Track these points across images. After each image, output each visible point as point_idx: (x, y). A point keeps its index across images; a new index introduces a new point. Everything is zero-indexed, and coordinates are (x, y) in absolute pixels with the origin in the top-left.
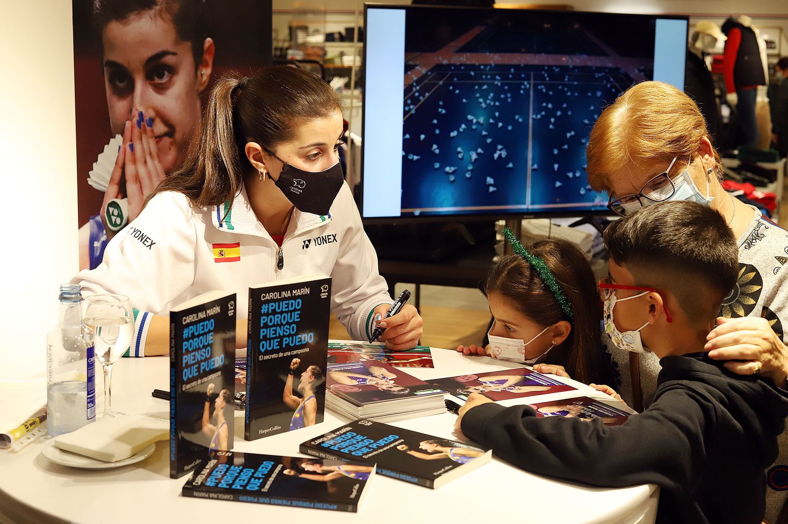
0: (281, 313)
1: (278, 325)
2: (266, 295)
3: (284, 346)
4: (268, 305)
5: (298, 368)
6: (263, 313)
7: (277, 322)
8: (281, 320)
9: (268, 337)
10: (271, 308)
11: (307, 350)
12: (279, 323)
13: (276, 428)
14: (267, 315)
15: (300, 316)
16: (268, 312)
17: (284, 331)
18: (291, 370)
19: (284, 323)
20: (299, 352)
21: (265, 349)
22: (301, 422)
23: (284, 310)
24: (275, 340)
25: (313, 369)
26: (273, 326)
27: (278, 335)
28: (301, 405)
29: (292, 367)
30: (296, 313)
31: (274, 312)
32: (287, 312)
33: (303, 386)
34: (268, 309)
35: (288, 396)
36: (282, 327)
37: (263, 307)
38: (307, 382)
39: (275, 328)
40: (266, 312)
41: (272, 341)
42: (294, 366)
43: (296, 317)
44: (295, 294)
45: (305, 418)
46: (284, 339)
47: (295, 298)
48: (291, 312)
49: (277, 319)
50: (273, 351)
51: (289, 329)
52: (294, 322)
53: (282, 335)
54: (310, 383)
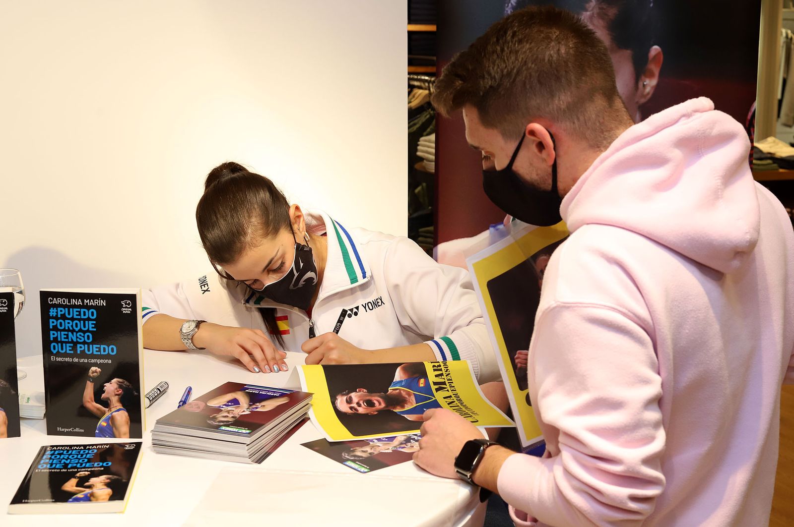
0: (73, 319)
1: (69, 330)
2: (53, 299)
3: (79, 352)
4: (57, 309)
5: (98, 377)
6: (51, 315)
7: (68, 327)
8: (72, 326)
9: (59, 340)
10: (59, 313)
11: (110, 362)
12: (71, 328)
13: (77, 430)
14: (56, 318)
15: (96, 326)
16: (57, 315)
17: (77, 337)
18: (90, 377)
19: (77, 329)
20: (99, 361)
21: (56, 350)
22: (110, 432)
23: (75, 317)
24: (68, 345)
25: (119, 382)
26: (64, 330)
27: (70, 340)
28: (108, 414)
29: (90, 374)
30: (91, 322)
31: (63, 317)
32: (79, 320)
33: (107, 396)
34: (57, 312)
35: (89, 402)
36: (75, 333)
37: (51, 310)
38: (114, 394)
39: (66, 333)
40: (54, 316)
41: (64, 345)
42: (94, 374)
43: (90, 325)
44: (87, 304)
45: (114, 429)
46: (79, 346)
47: (88, 307)
48: (84, 320)
49: (68, 324)
50: (66, 355)
51: (84, 337)
52: (88, 331)
53: (75, 340)
54: (116, 395)
